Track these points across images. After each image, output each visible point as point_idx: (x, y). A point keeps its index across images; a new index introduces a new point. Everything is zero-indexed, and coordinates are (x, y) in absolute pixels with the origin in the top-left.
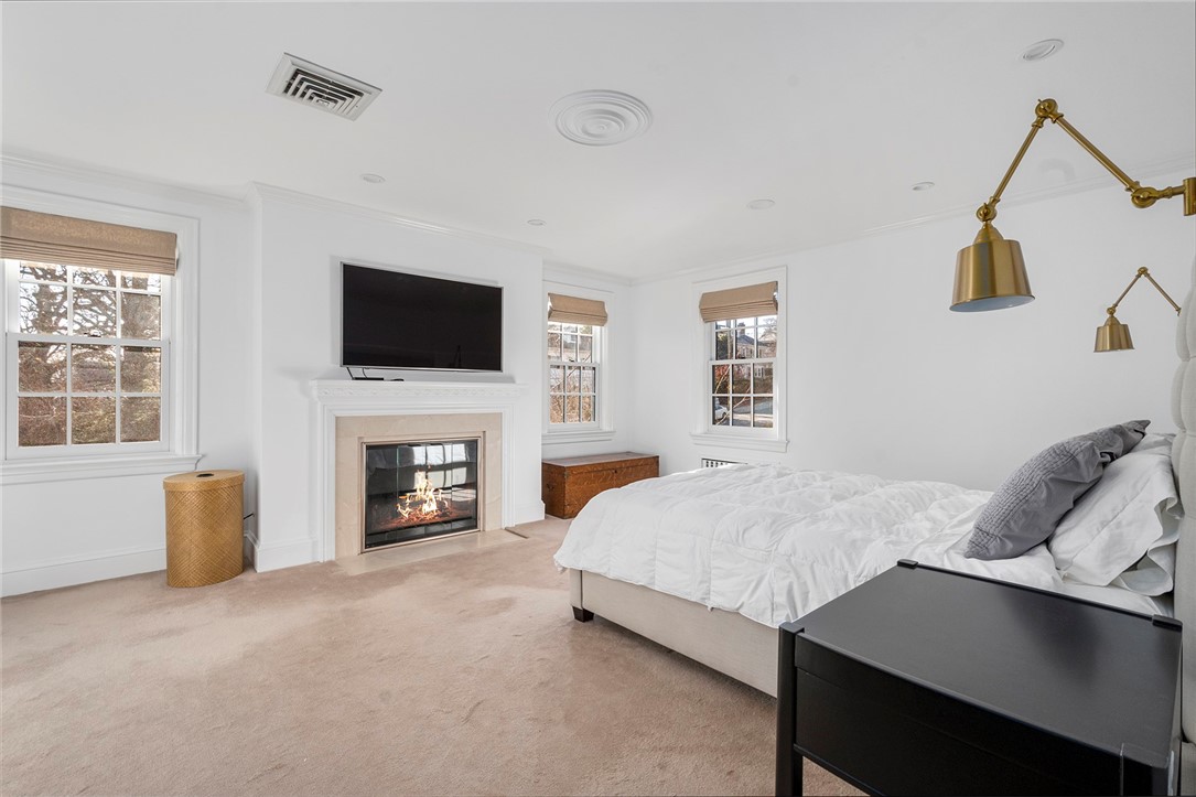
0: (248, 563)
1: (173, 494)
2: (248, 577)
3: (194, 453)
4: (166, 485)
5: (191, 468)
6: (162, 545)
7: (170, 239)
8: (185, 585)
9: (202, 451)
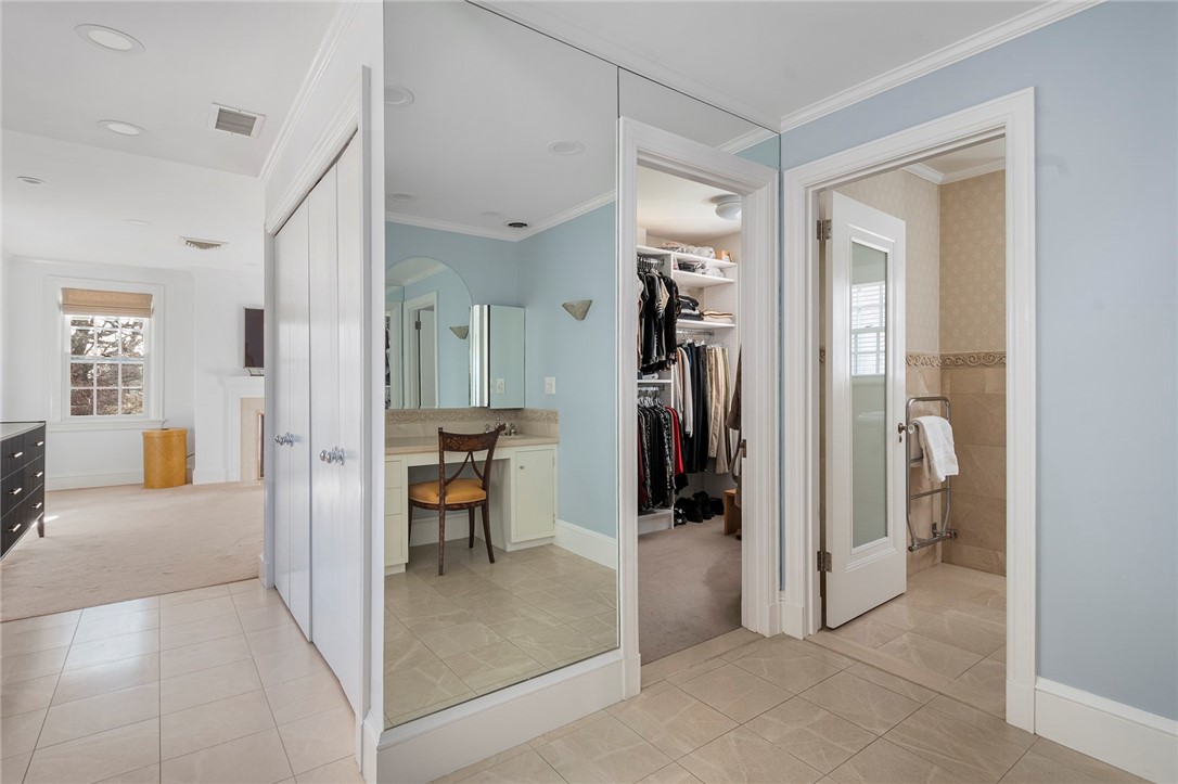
0: (188, 480)
1: (147, 438)
2: (189, 486)
3: (161, 418)
4: (143, 433)
5: (160, 427)
6: (142, 469)
7: (149, 297)
8: (152, 487)
9: (166, 417)
